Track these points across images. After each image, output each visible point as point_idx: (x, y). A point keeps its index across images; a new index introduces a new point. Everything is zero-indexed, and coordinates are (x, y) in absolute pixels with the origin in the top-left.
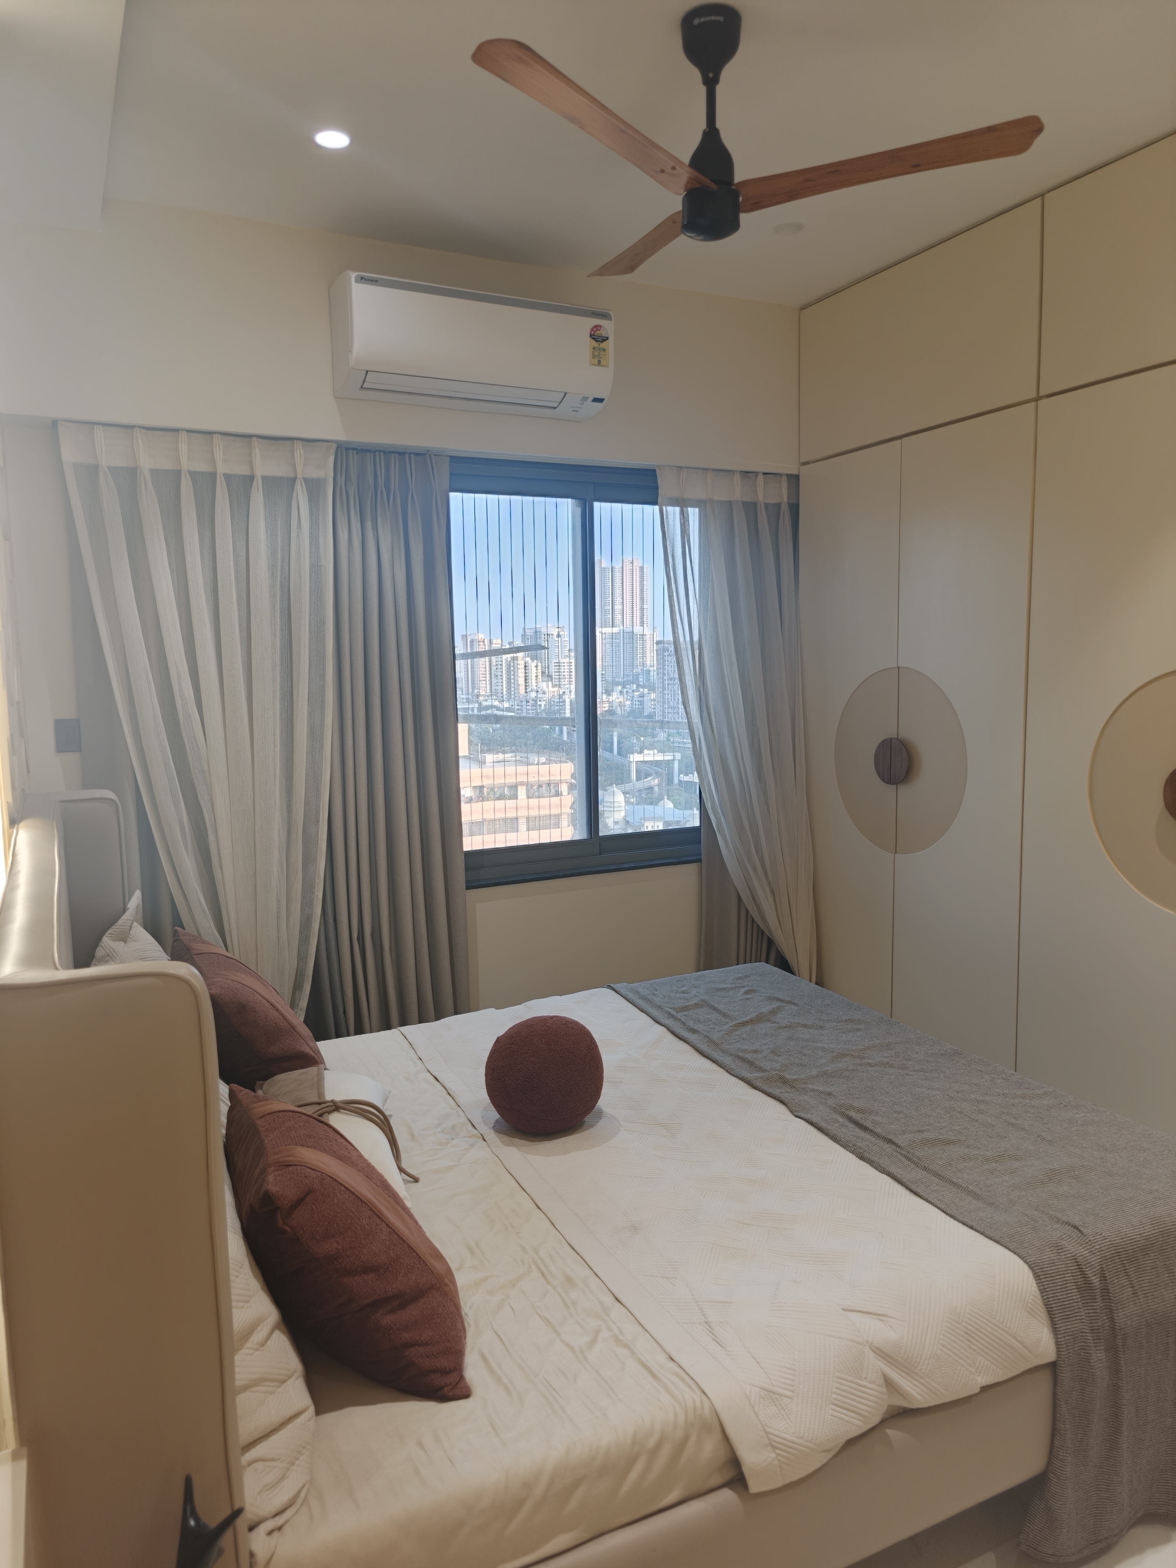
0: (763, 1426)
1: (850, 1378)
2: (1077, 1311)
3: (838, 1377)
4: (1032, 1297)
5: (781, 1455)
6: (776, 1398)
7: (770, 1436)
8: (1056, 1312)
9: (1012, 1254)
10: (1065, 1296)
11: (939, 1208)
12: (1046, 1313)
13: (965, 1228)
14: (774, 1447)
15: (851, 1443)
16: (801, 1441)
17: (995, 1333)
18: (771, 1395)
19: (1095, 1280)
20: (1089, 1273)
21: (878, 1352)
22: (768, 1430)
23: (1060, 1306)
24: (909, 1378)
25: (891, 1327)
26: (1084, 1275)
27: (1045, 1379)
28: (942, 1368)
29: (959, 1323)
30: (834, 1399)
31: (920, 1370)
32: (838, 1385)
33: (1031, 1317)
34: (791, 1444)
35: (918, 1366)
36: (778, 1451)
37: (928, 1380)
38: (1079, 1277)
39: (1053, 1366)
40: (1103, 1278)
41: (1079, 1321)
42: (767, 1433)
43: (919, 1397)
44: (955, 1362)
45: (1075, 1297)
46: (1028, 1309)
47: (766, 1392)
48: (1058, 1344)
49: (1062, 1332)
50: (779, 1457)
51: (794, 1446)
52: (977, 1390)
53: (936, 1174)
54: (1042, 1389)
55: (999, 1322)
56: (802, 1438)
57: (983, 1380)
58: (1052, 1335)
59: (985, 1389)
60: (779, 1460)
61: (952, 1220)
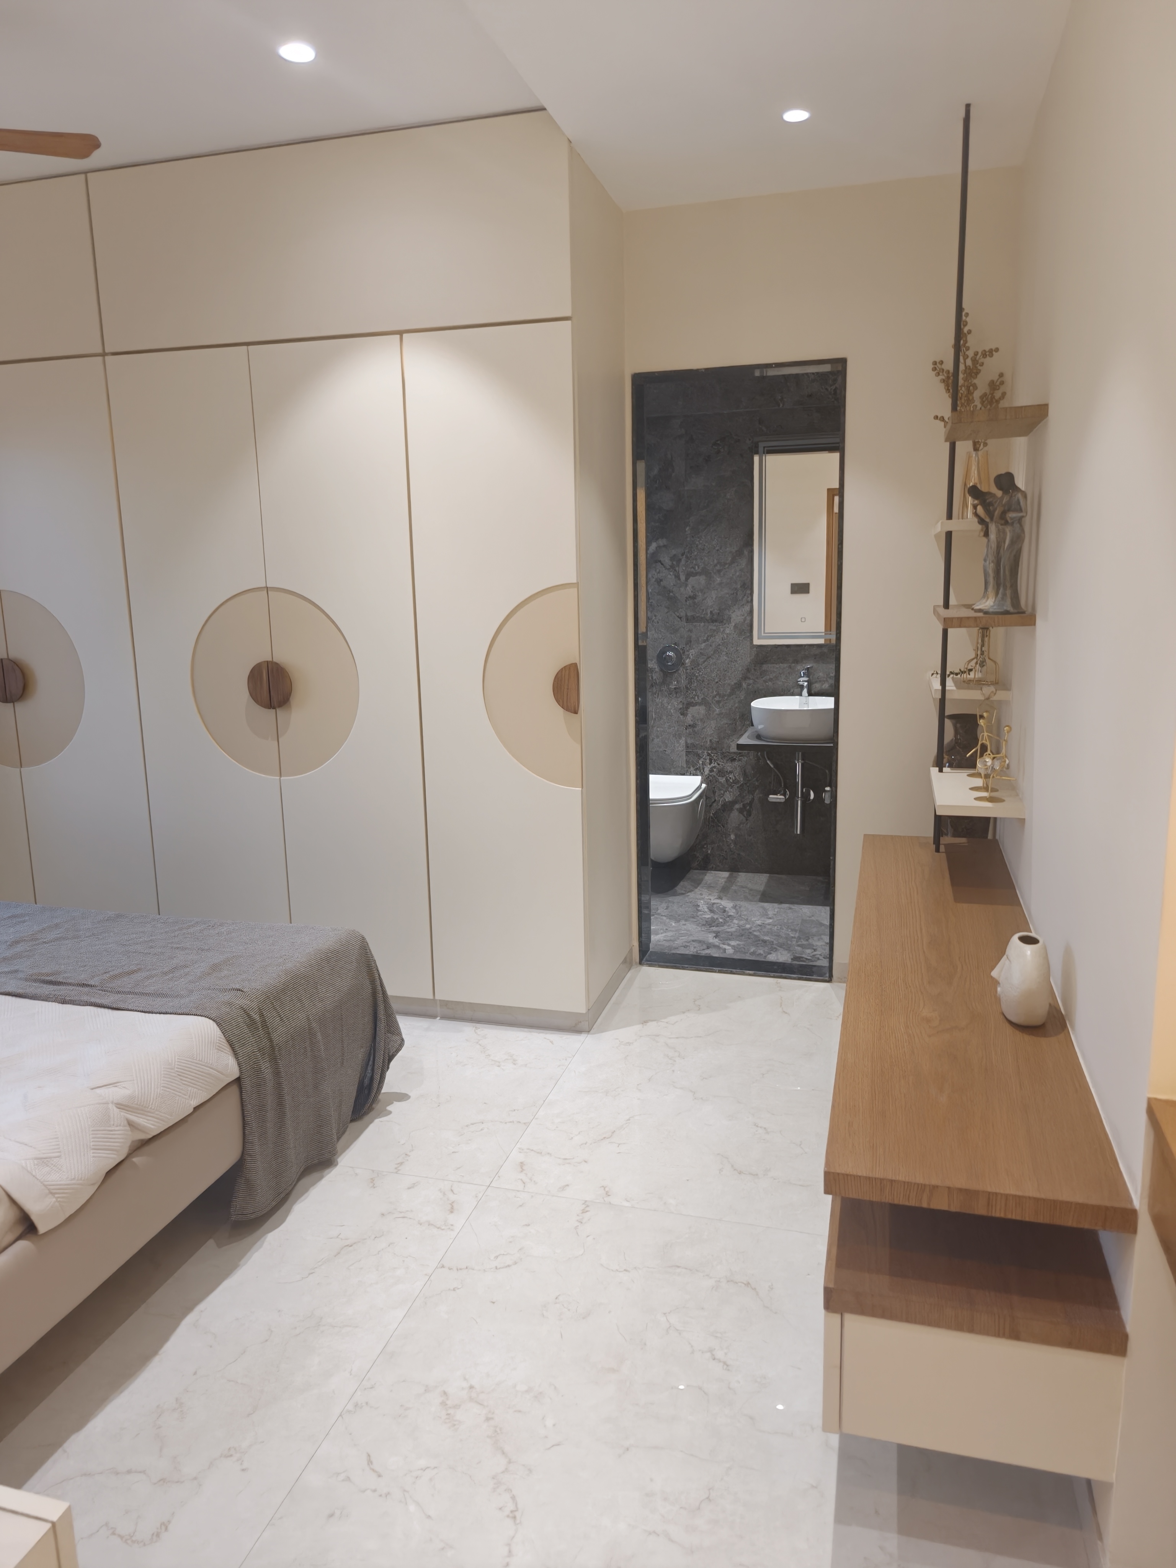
0: (42, 1183)
1: (102, 1128)
2: (248, 1039)
3: (92, 1131)
4: (218, 1038)
5: (59, 1197)
6: (47, 1161)
7: (49, 1187)
8: (236, 1043)
9: (200, 1018)
10: (240, 1032)
11: (139, 1011)
12: (229, 1047)
13: (162, 1015)
14: (53, 1194)
15: (109, 1173)
16: (73, 1182)
17: (197, 1069)
18: (43, 1161)
19: (257, 1017)
20: (252, 1013)
21: (120, 1106)
22: (46, 1183)
23: (237, 1039)
24: (144, 1117)
25: (125, 1088)
26: (249, 1016)
27: (235, 1089)
28: (165, 1102)
29: (172, 1069)
30: (93, 1146)
31: (151, 1108)
32: (94, 1136)
33: (220, 1051)
34: (66, 1186)
35: (149, 1106)
36: (56, 1196)
37: (157, 1113)
38: (246, 1018)
39: (238, 1081)
40: (262, 1015)
41: (251, 1046)
42: (45, 1186)
43: (152, 1127)
44: (174, 1095)
45: (246, 1031)
46: (217, 1047)
47: (38, 1160)
48: (239, 1064)
49: (241, 1055)
50: (59, 1199)
51: (69, 1186)
52: (191, 1110)
53: (130, 993)
54: (233, 1096)
55: (199, 1060)
56: (74, 1179)
57: (195, 1103)
58: (235, 1059)
59: (196, 1109)
60: (59, 1202)
61: (150, 1014)
